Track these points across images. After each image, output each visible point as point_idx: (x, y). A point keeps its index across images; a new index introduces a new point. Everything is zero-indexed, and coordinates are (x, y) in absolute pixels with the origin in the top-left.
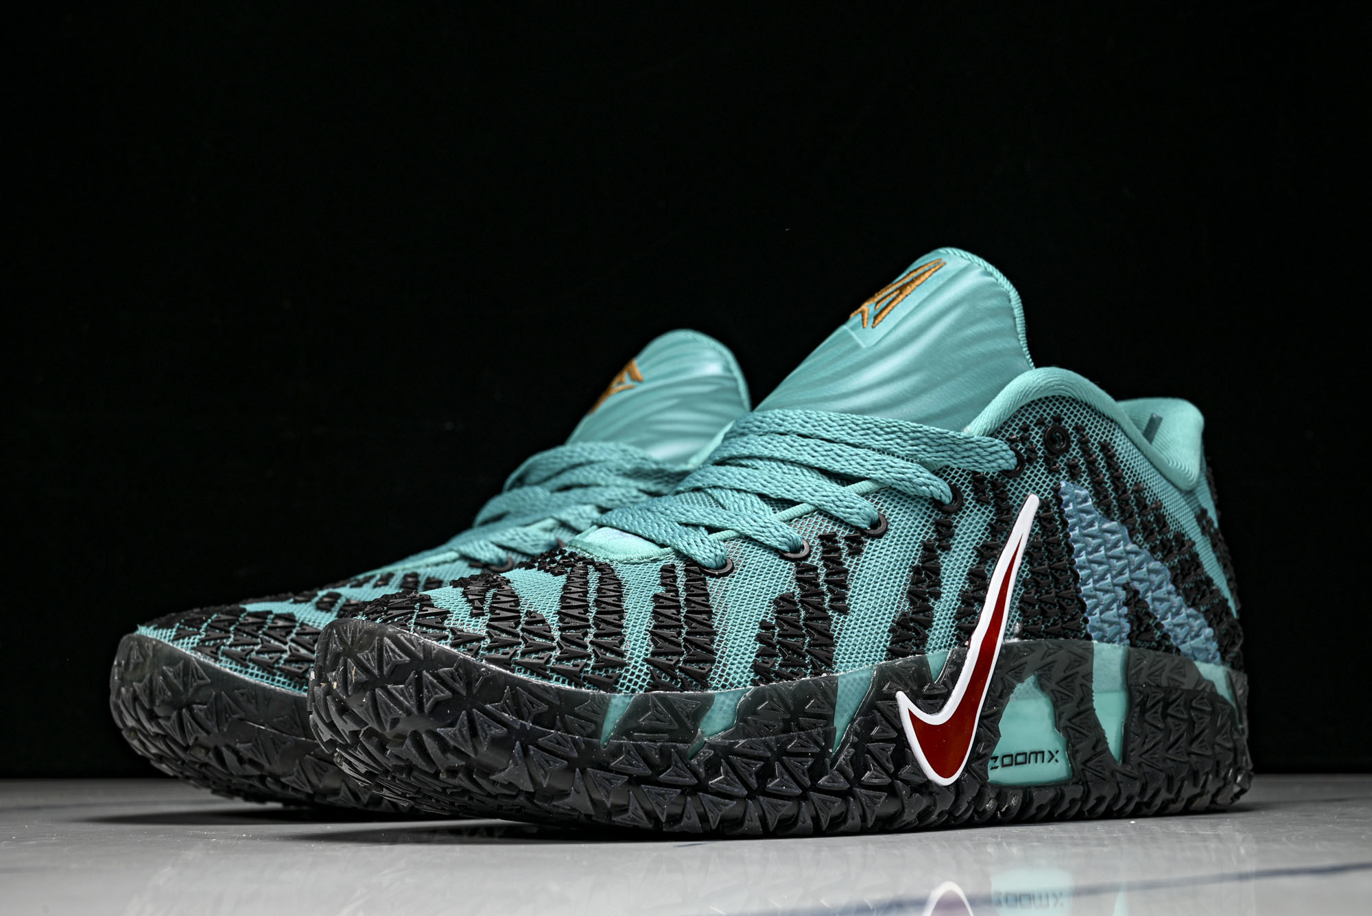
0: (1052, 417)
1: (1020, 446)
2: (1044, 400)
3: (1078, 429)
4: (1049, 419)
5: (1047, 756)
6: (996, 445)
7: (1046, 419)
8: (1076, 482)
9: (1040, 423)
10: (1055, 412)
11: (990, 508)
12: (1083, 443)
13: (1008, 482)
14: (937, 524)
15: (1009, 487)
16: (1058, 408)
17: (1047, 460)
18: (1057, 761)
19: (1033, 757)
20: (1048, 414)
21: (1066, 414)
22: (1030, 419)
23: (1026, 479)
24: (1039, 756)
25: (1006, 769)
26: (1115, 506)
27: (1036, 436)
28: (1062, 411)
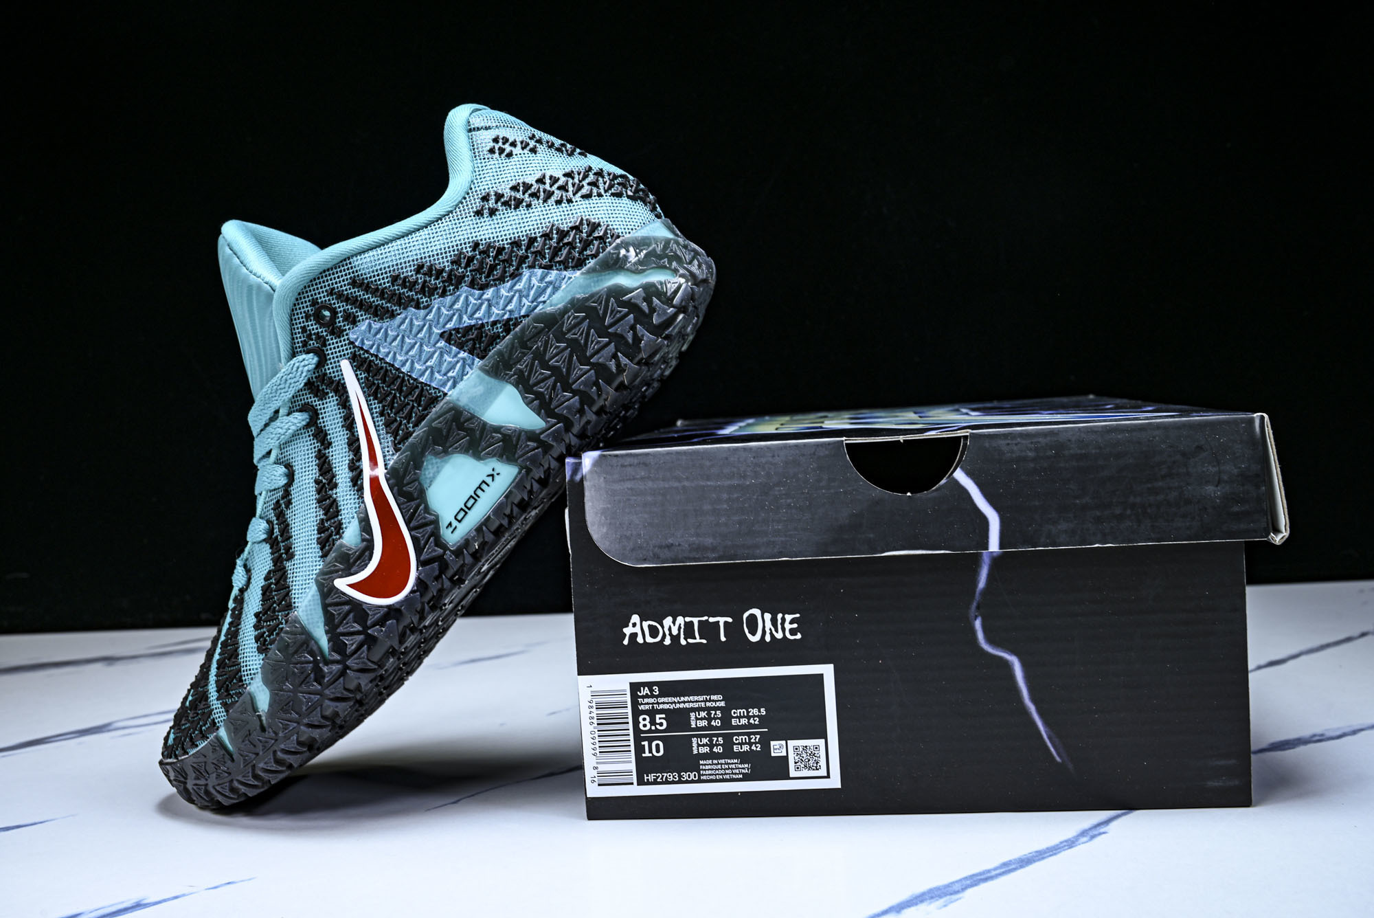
0: (311, 306)
1: (311, 342)
2: (296, 302)
3: (331, 293)
4: (310, 309)
5: (489, 480)
6: (294, 364)
7: (308, 311)
8: (358, 324)
9: (307, 317)
10: (309, 301)
11: (330, 395)
12: (340, 296)
13: (325, 370)
14: (315, 436)
15: (328, 372)
16: (308, 297)
17: (332, 333)
18: (498, 474)
19: (479, 492)
20: (307, 307)
21: (315, 294)
22: (300, 321)
23: (331, 356)
24: (484, 486)
25: (474, 509)
26: (391, 307)
27: (313, 327)
28: (312, 295)
